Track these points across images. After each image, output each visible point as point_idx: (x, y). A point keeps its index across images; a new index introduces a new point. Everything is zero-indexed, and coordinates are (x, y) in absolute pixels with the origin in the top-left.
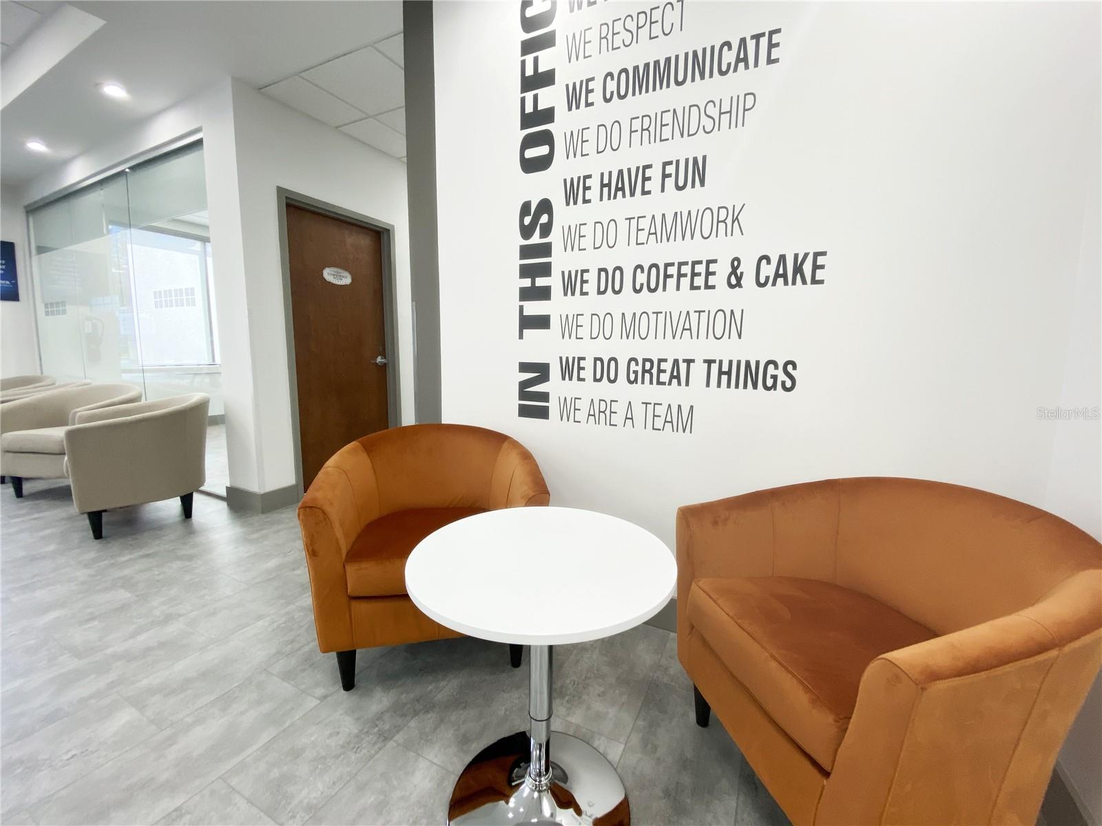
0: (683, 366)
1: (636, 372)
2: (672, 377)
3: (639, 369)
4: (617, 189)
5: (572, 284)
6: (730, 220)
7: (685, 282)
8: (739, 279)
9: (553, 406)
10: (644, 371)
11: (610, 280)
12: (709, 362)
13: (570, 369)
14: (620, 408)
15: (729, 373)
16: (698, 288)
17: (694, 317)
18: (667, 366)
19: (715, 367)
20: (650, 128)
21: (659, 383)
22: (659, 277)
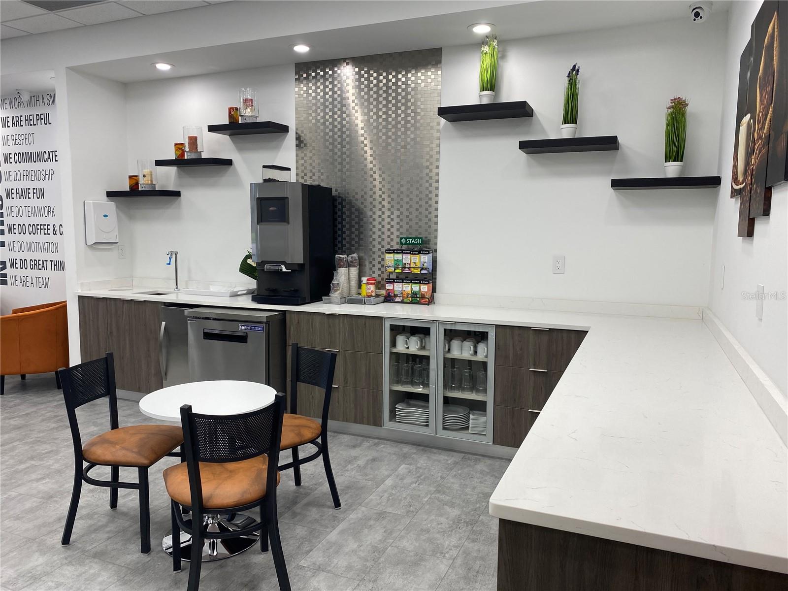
0: (45, 262)
1: (32, 265)
2: (42, 267)
3: (33, 263)
4: (21, 195)
5: (11, 229)
6: (51, 211)
7: (42, 231)
8: (56, 232)
9: (8, 279)
10: (35, 265)
11: (22, 229)
12: (51, 261)
13: (13, 263)
14: (29, 279)
15: (56, 265)
16: (46, 234)
17: (46, 244)
18: (41, 262)
19: (53, 262)
20: (29, 175)
21: (39, 269)
22: (36, 229)
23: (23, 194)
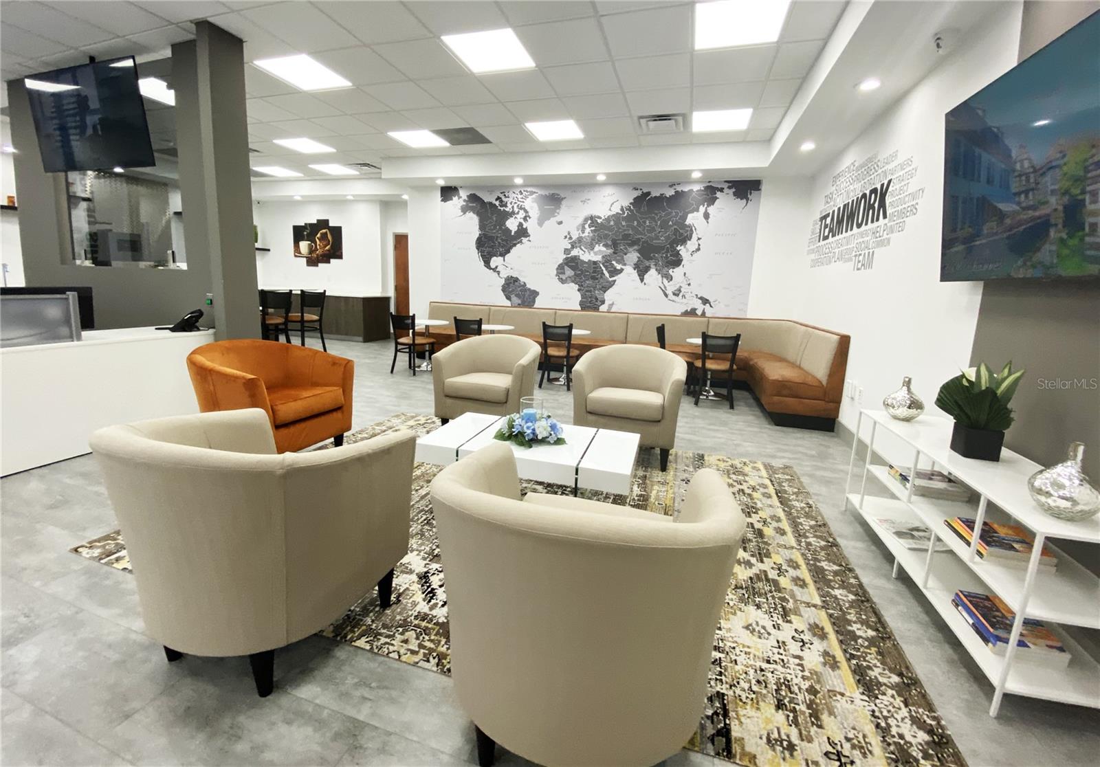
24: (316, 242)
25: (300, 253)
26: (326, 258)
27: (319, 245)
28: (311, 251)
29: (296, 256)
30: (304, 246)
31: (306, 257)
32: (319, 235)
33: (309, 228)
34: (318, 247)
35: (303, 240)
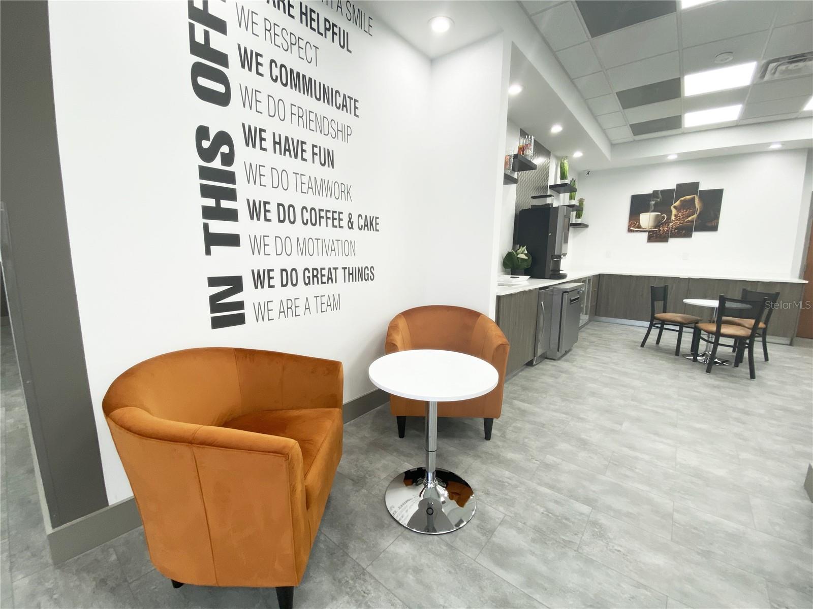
0: (333, 271)
1: (309, 277)
2: (329, 278)
3: (311, 275)
4: (285, 150)
5: (257, 210)
6: (346, 192)
7: (330, 221)
8: (352, 225)
9: (248, 312)
10: (314, 276)
11: (286, 213)
12: (344, 268)
13: (261, 279)
14: (301, 303)
15: (352, 274)
16: (336, 227)
17: (336, 242)
18: (325, 272)
19: (347, 271)
20: (303, 117)
21: (322, 283)
22: (317, 217)
23: (287, 147)
24: (671, 212)
25: (639, 227)
26: (684, 231)
27: (675, 216)
28: (659, 223)
29: (630, 231)
30: (647, 219)
31: (649, 232)
32: (676, 204)
33: (660, 196)
34: (673, 218)
35: (646, 210)
